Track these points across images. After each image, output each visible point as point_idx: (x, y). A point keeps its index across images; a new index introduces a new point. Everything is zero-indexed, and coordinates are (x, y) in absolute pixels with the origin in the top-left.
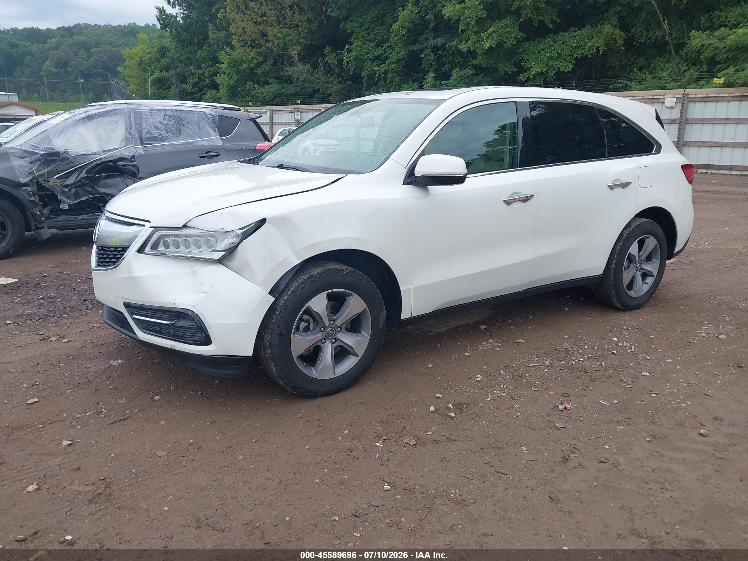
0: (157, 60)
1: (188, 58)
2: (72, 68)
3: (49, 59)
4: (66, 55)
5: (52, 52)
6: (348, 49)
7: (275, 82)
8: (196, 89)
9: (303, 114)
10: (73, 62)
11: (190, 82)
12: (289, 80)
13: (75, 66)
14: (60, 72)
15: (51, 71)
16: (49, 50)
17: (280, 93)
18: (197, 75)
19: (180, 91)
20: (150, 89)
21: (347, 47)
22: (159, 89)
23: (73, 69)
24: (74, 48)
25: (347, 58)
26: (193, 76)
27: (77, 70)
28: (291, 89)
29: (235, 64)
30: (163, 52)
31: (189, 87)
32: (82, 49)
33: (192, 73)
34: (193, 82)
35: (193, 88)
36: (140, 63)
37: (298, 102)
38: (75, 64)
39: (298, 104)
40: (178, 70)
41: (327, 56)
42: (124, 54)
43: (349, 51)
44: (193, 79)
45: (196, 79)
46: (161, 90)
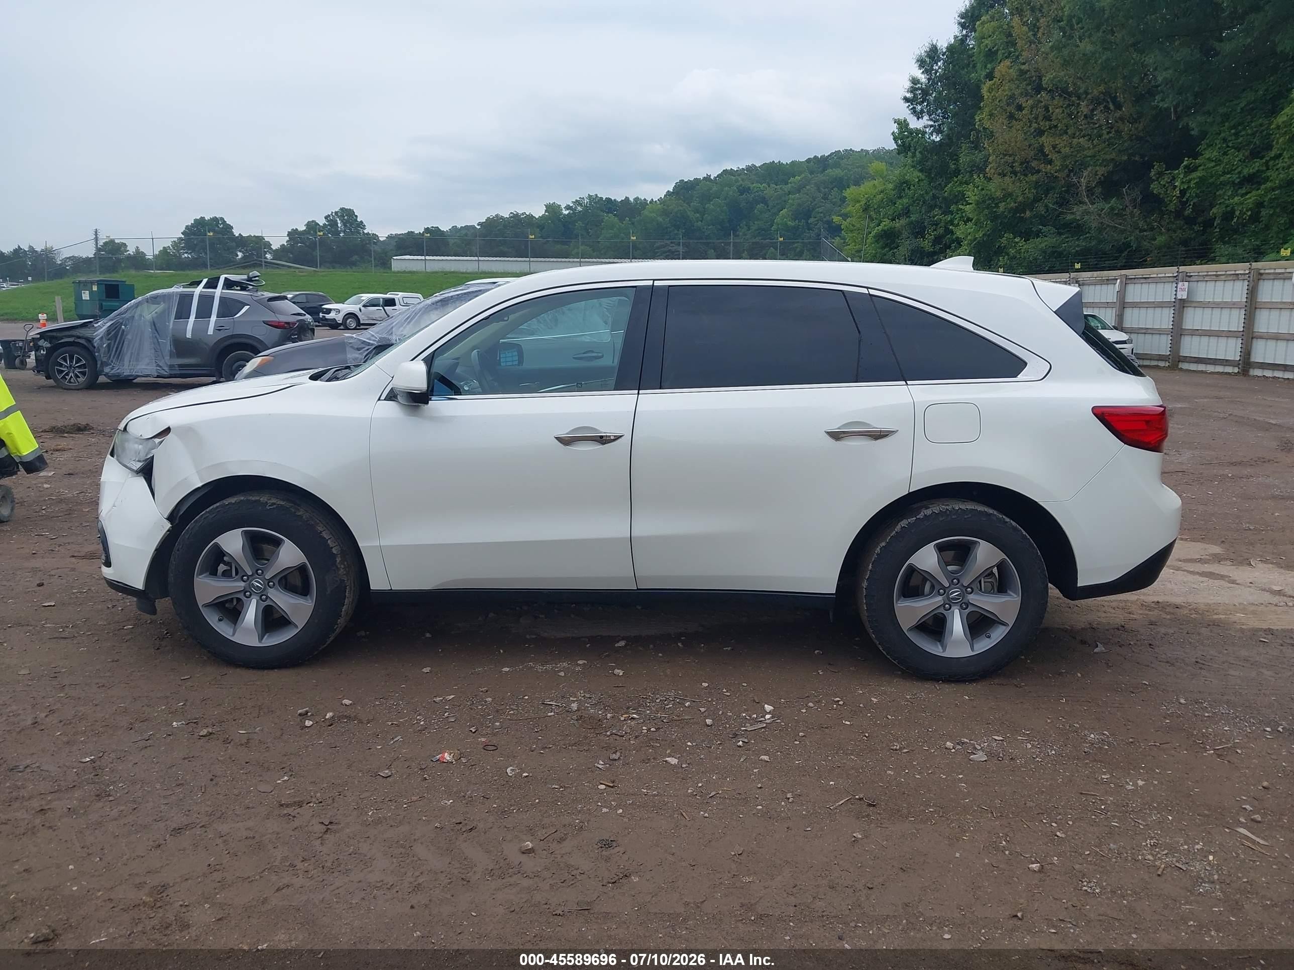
0: (892, 201)
1: (934, 197)
2: (816, 219)
3: (787, 207)
4: (811, 199)
5: (793, 197)
6: (1186, 167)
7: (1052, 232)
8: (938, 247)
9: (1086, 288)
10: (820, 210)
11: (931, 235)
12: (1077, 229)
13: (822, 215)
14: (799, 225)
15: (786, 224)
16: (789, 193)
17: (1056, 251)
18: (942, 224)
19: (912, 250)
20: (870, 248)
21: (1185, 163)
22: (883, 248)
23: (818, 221)
24: (824, 189)
25: (1183, 183)
26: (937, 225)
27: (822, 221)
28: (1074, 244)
29: (987, 204)
30: (903, 185)
31: (926, 244)
32: (835, 189)
33: (936, 221)
34: (935, 235)
35: (934, 245)
36: (866, 209)
37: (1078, 266)
38: (821, 213)
39: (1078, 271)
40: (913, 218)
41: (1154, 181)
42: (847, 196)
43: (1190, 170)
44: (935, 230)
45: (941, 231)
46: (887, 249)
